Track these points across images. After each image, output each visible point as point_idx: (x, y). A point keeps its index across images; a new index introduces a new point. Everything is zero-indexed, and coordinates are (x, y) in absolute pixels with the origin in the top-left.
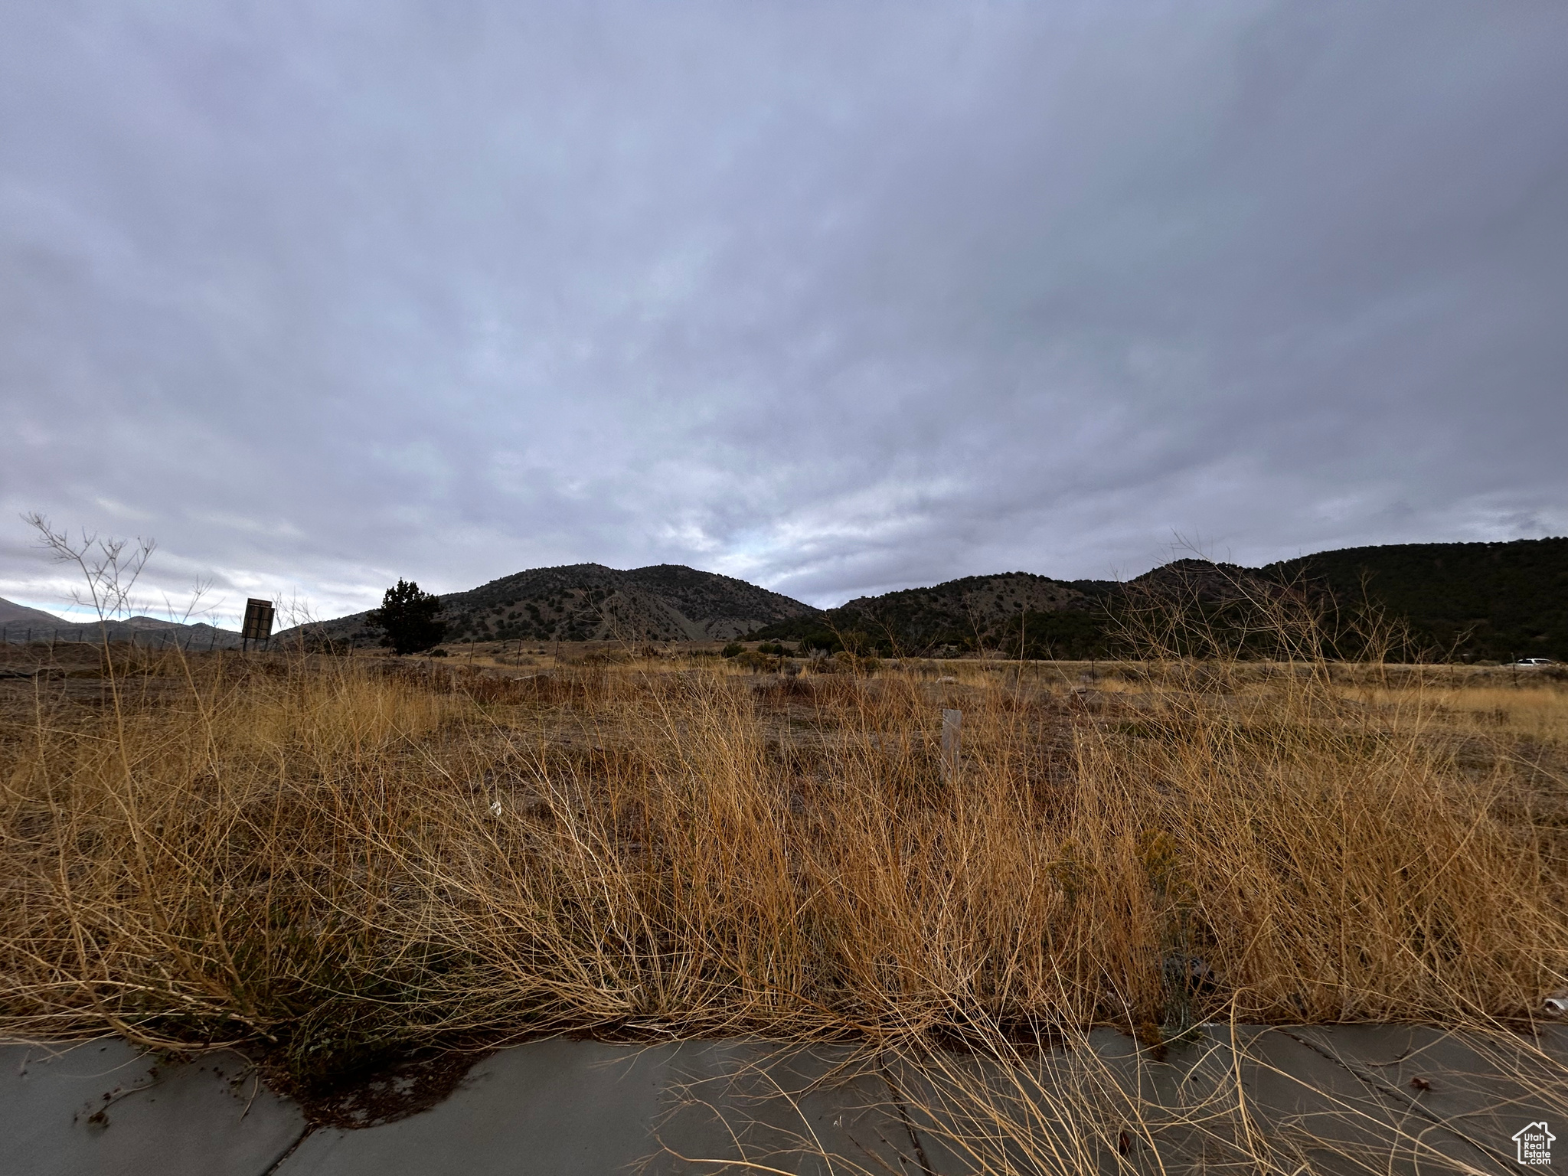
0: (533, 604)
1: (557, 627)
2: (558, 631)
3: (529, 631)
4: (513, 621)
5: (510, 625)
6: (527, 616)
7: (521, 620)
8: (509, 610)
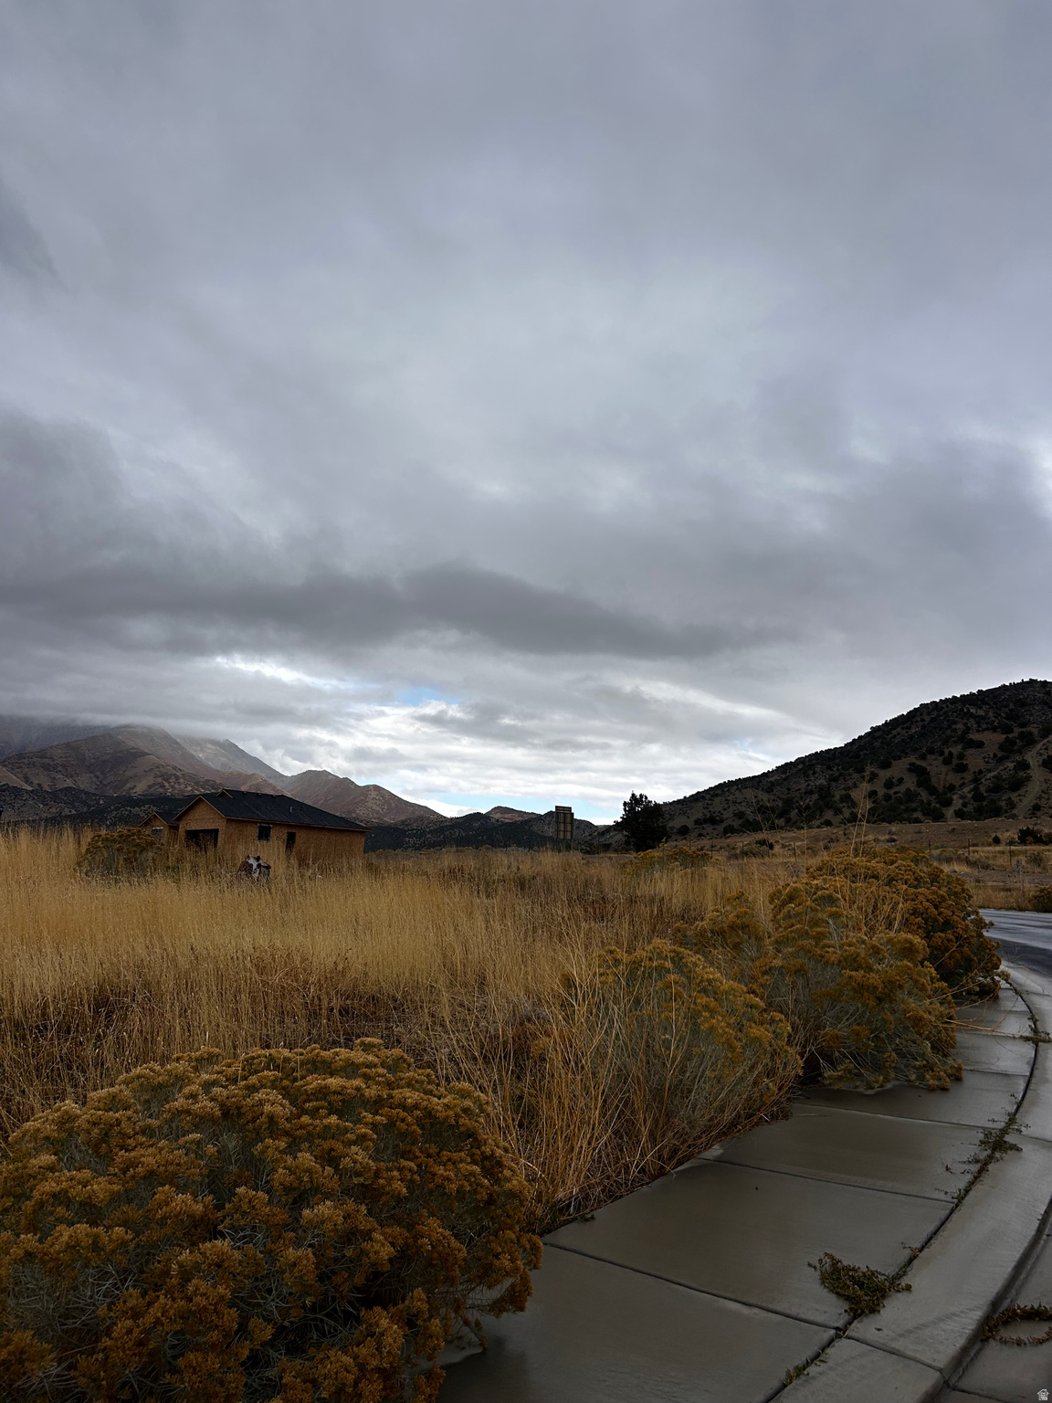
0: (918, 763)
1: (955, 797)
2: (957, 803)
3: (914, 805)
4: (891, 792)
5: (887, 797)
6: (910, 782)
7: (902, 788)
8: (884, 775)
